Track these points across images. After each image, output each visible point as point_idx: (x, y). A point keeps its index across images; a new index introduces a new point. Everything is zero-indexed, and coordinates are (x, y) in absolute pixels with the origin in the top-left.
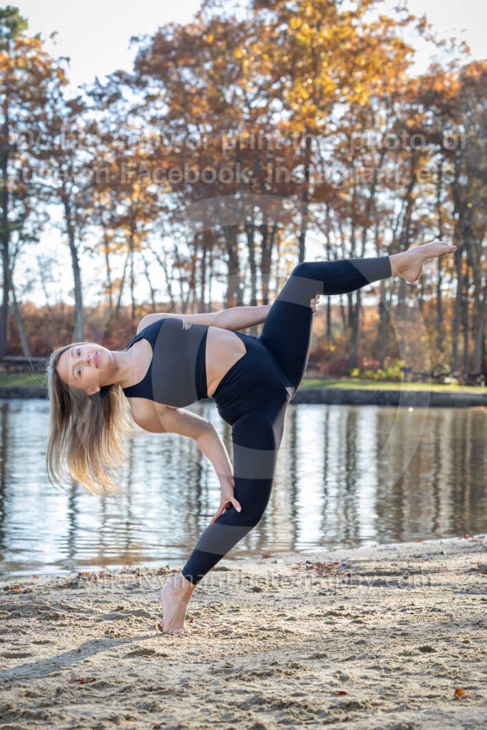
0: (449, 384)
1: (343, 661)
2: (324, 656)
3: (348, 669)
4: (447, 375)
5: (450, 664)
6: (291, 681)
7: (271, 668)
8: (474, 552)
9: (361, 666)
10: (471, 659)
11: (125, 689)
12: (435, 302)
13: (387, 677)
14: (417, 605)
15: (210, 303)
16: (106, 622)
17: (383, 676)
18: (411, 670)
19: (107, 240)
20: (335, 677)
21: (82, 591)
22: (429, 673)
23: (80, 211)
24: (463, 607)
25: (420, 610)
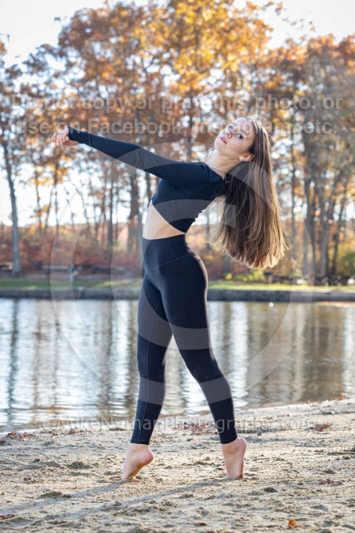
0: (300, 285)
1: (205, 499)
2: (191, 496)
3: (208, 506)
4: (299, 278)
5: (287, 501)
6: (164, 515)
7: (150, 505)
8: (313, 414)
9: (219, 504)
10: (303, 497)
11: (36, 523)
12: (290, 221)
13: (238, 511)
14: (266, 456)
15: (117, 224)
16: (26, 471)
17: (235, 511)
18: (256, 506)
19: (37, 175)
20: (198, 512)
21: (9, 447)
22: (270, 508)
23: (16, 152)
24: (301, 457)
25: (268, 459)
